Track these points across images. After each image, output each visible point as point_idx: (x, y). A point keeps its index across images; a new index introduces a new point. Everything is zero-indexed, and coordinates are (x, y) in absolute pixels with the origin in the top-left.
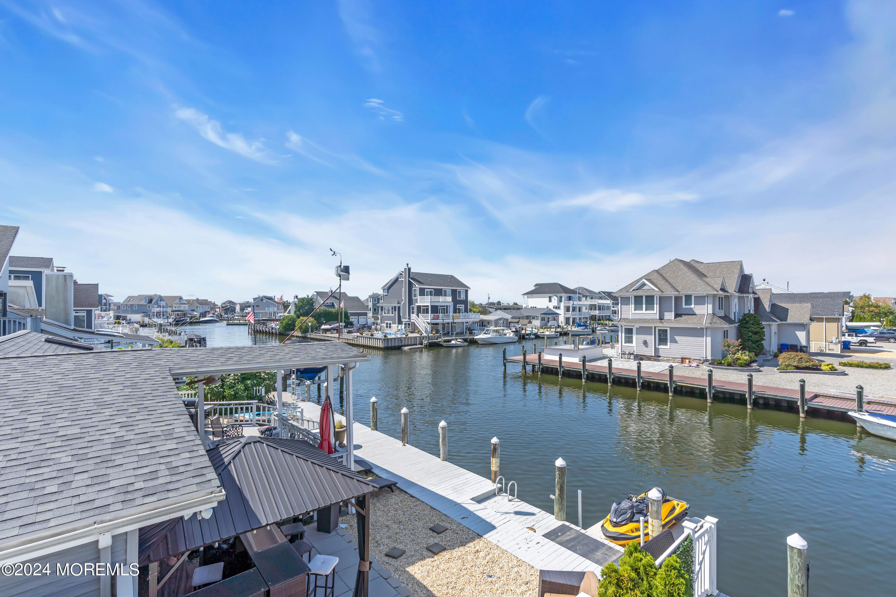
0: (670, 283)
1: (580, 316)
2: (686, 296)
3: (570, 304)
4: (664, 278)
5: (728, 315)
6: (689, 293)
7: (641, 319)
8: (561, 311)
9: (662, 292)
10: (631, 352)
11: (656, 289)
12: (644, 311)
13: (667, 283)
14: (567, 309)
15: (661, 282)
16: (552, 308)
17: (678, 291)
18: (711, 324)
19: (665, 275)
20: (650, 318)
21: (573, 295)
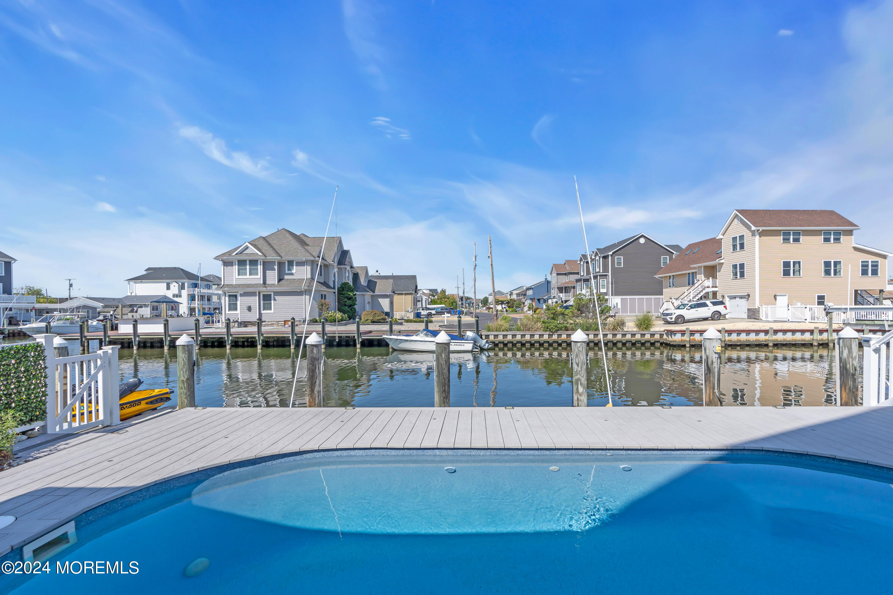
0: (274, 249)
2: (288, 261)
3: (196, 291)
4: (269, 244)
5: (327, 283)
6: (291, 258)
7: (245, 285)
8: (184, 300)
10: (236, 320)
11: (260, 254)
12: (248, 276)
13: (271, 249)
14: (192, 298)
15: (266, 248)
16: (171, 297)
17: (280, 256)
18: (308, 286)
19: (271, 242)
20: (254, 283)
21: (199, 282)
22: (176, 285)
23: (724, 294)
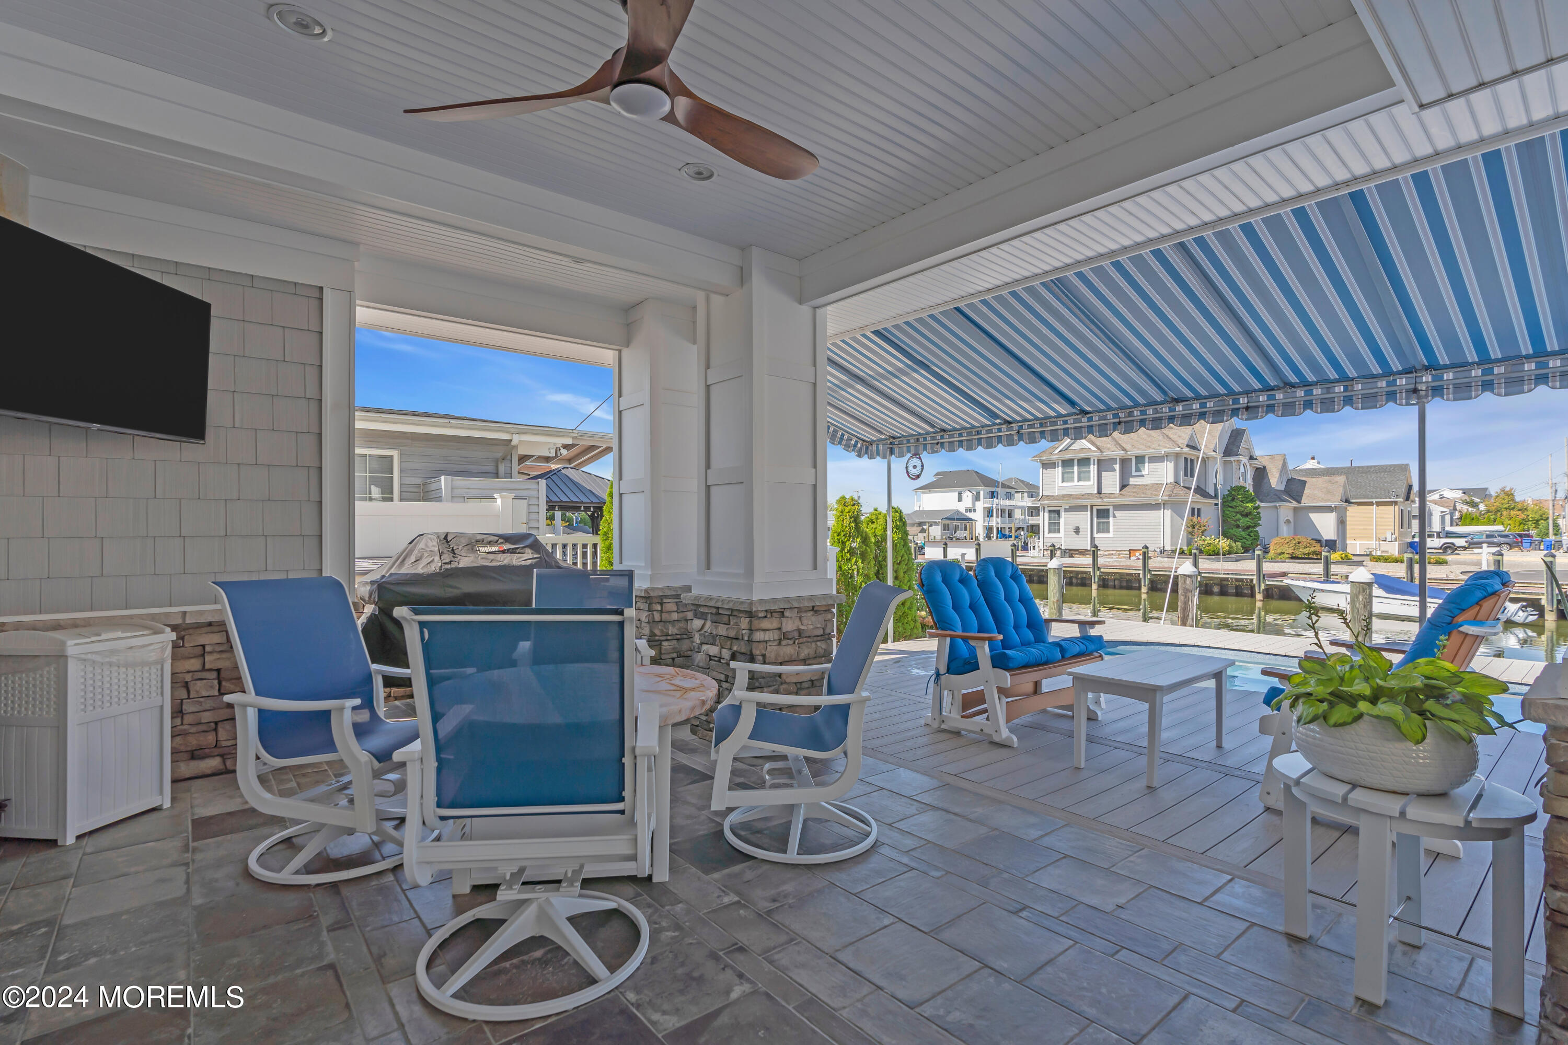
1: (1010, 525)
2: (1137, 457)
3: (995, 503)
5: (1203, 487)
6: (1140, 452)
7: (1071, 495)
8: (978, 516)
9: (1101, 451)
11: (1094, 448)
12: (1076, 483)
14: (989, 513)
15: (1101, 439)
16: (963, 512)
17: (1124, 450)
18: (1170, 496)
20: (1083, 493)
21: (999, 490)
22: (970, 495)
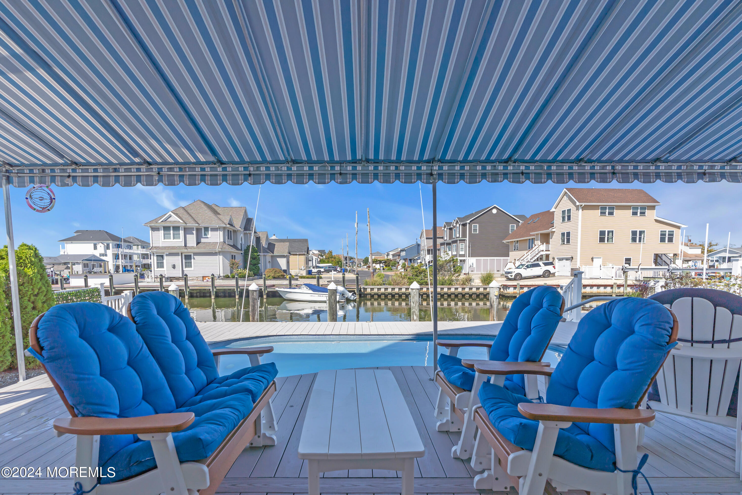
0: (192, 218)
1: (131, 264)
2: (205, 228)
3: (120, 251)
4: (188, 213)
5: (236, 245)
6: (206, 225)
7: (169, 247)
8: (109, 258)
9: (186, 223)
11: (181, 221)
12: (172, 240)
13: (190, 217)
14: (116, 257)
15: (185, 216)
16: (98, 256)
17: (198, 223)
18: (222, 249)
19: (189, 211)
20: (176, 246)
21: (123, 243)
22: (102, 245)
23: (554, 257)
